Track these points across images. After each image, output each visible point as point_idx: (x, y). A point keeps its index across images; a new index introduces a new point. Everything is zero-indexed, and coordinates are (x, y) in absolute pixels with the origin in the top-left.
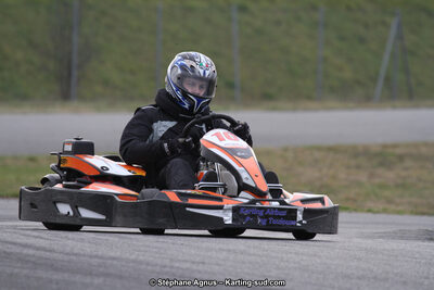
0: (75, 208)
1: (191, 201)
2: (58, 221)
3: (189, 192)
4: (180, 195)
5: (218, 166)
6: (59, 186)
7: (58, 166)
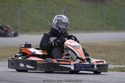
0: (25, 65)
1: (61, 63)
2: (20, 69)
3: (60, 60)
4: (57, 61)
5: (70, 51)
6: (20, 58)
7: (20, 52)
